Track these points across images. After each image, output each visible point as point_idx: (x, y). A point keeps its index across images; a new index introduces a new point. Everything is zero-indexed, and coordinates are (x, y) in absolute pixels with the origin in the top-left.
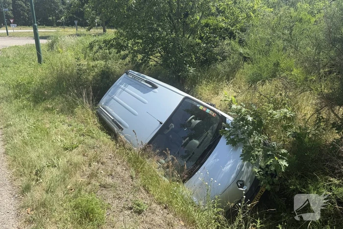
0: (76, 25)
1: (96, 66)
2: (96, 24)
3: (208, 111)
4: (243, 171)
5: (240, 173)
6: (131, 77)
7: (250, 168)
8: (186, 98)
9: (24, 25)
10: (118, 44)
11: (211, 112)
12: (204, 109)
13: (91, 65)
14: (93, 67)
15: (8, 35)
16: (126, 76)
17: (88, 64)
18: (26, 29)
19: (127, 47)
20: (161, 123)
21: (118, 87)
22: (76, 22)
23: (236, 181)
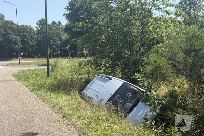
0: (70, 55)
1: (82, 78)
2: (85, 55)
3: (135, 89)
4: (148, 114)
5: (146, 115)
6: (100, 77)
7: (151, 113)
8: (125, 82)
9: (28, 58)
10: (96, 63)
11: (136, 89)
12: (133, 88)
13: (79, 78)
14: (80, 78)
15: (19, 64)
16: (98, 77)
17: (77, 77)
18: (30, 60)
19: (101, 64)
20: (111, 95)
21: (93, 82)
22: (70, 53)
23: (144, 118)
